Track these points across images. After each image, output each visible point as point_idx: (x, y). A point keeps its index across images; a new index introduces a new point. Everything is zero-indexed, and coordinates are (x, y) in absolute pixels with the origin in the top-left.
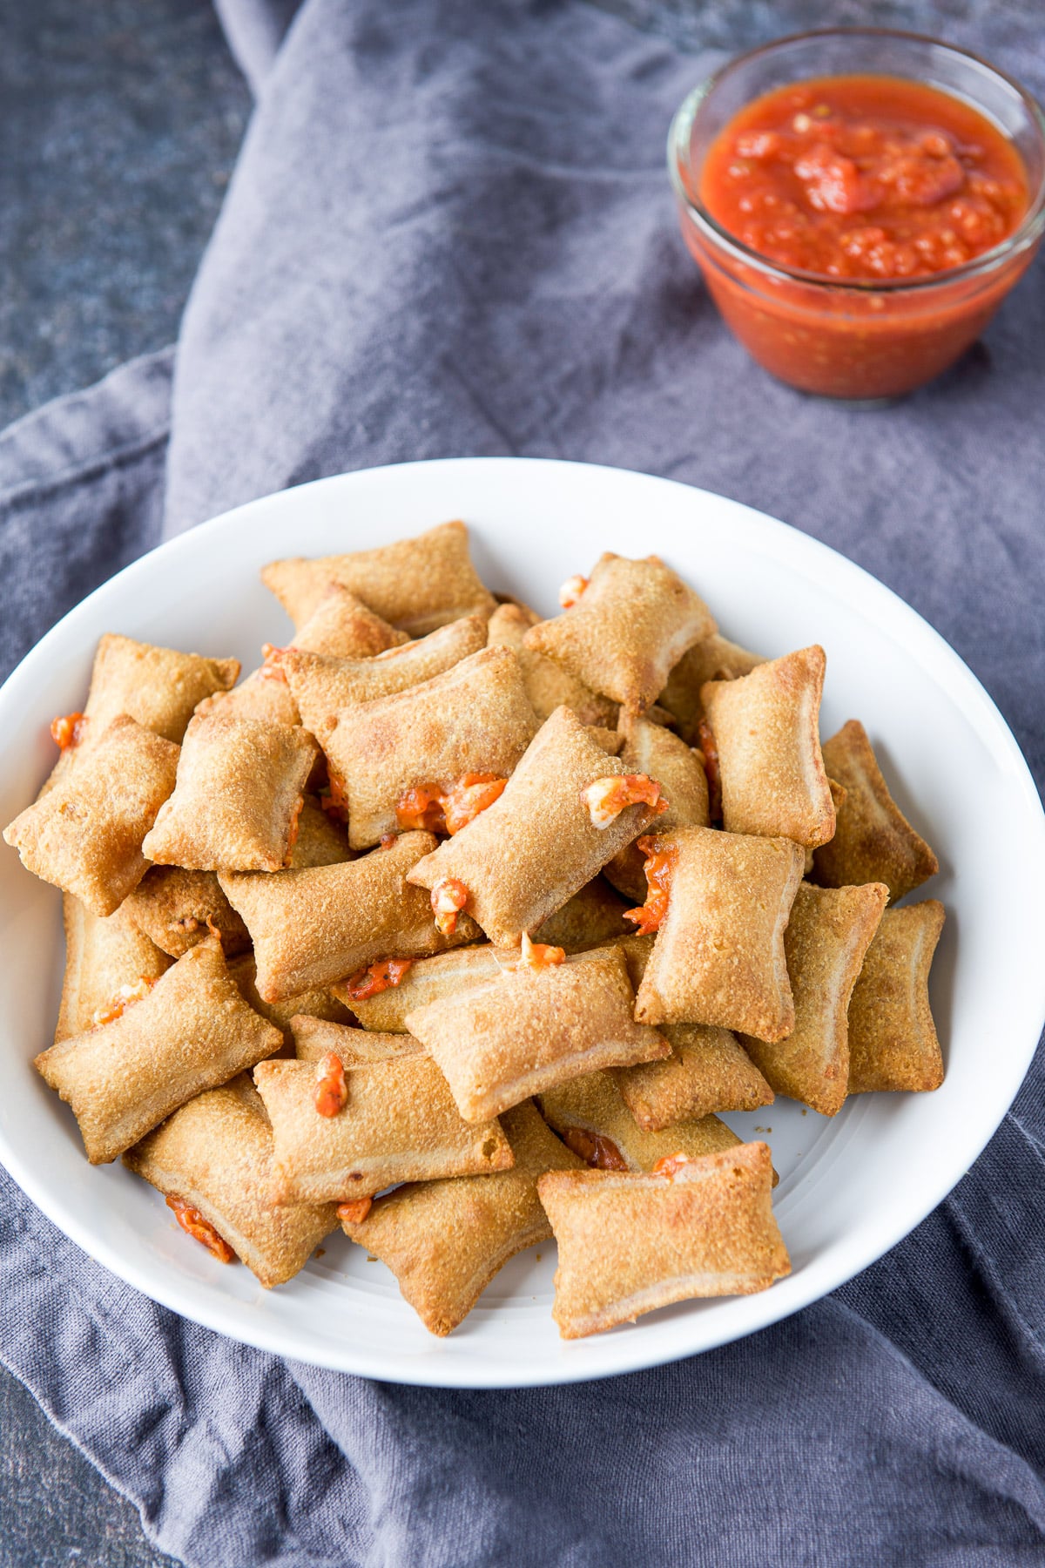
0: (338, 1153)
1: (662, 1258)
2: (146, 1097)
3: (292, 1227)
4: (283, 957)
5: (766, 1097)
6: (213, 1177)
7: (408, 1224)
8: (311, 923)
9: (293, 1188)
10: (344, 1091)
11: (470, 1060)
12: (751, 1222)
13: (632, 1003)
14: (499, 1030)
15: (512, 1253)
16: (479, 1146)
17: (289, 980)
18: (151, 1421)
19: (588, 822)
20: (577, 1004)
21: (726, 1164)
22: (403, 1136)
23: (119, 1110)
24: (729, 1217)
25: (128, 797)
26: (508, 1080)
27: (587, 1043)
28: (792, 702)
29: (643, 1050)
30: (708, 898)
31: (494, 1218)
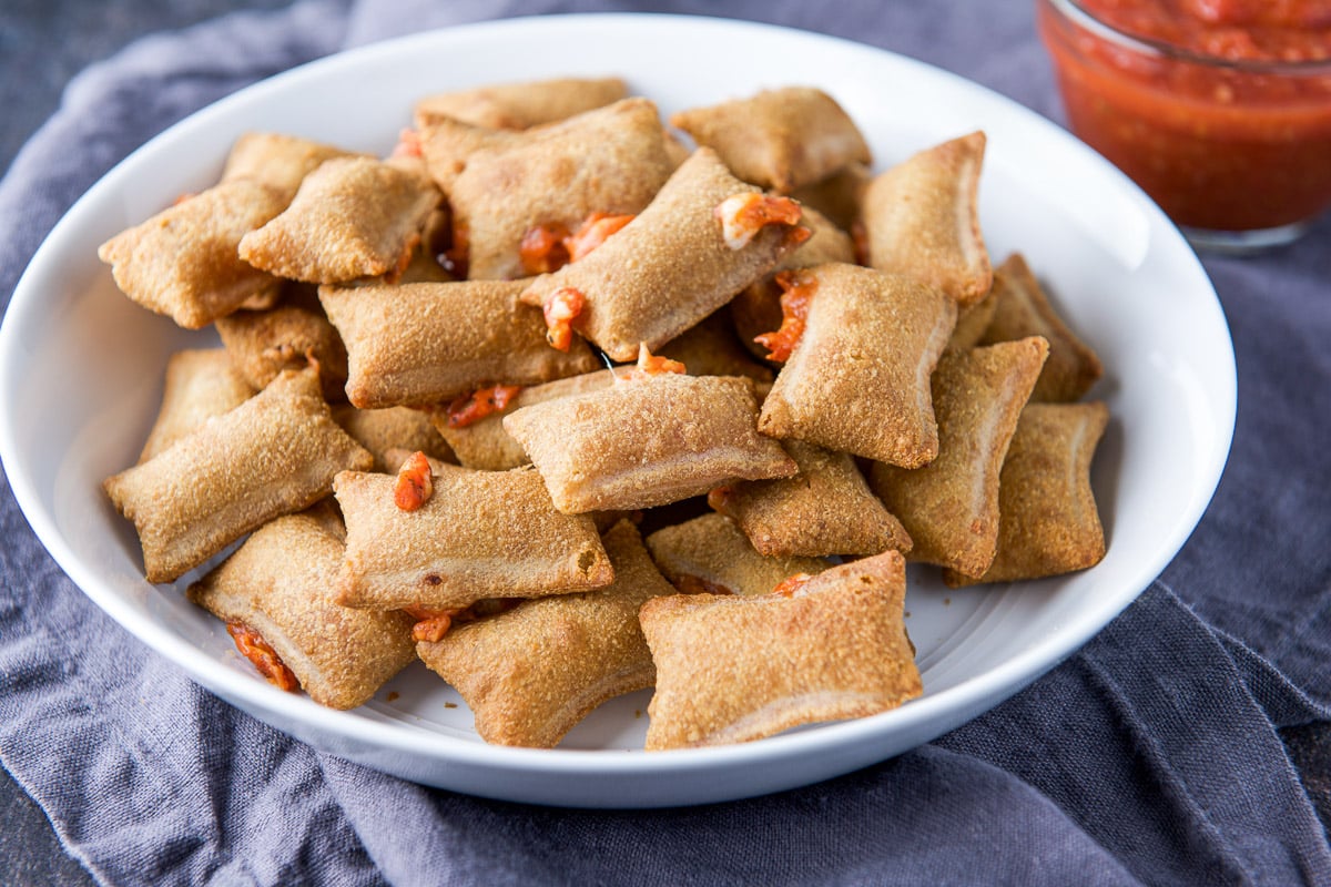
0: (415, 549)
1: (773, 669)
2: (217, 511)
3: (360, 644)
4: (378, 358)
5: (904, 541)
6: (277, 589)
7: (489, 640)
8: (411, 326)
9: (361, 586)
10: (428, 486)
11: (569, 447)
12: (878, 631)
13: (757, 415)
14: (605, 418)
15: (606, 695)
16: (576, 557)
17: (381, 383)
18: (177, 854)
19: (720, 239)
20: (694, 401)
21: (852, 574)
22: (490, 537)
23: (186, 521)
24: (853, 623)
25: (234, 217)
26: (609, 471)
27: (704, 445)
28: (950, 173)
29: (766, 464)
30: (846, 313)
31: (587, 642)
